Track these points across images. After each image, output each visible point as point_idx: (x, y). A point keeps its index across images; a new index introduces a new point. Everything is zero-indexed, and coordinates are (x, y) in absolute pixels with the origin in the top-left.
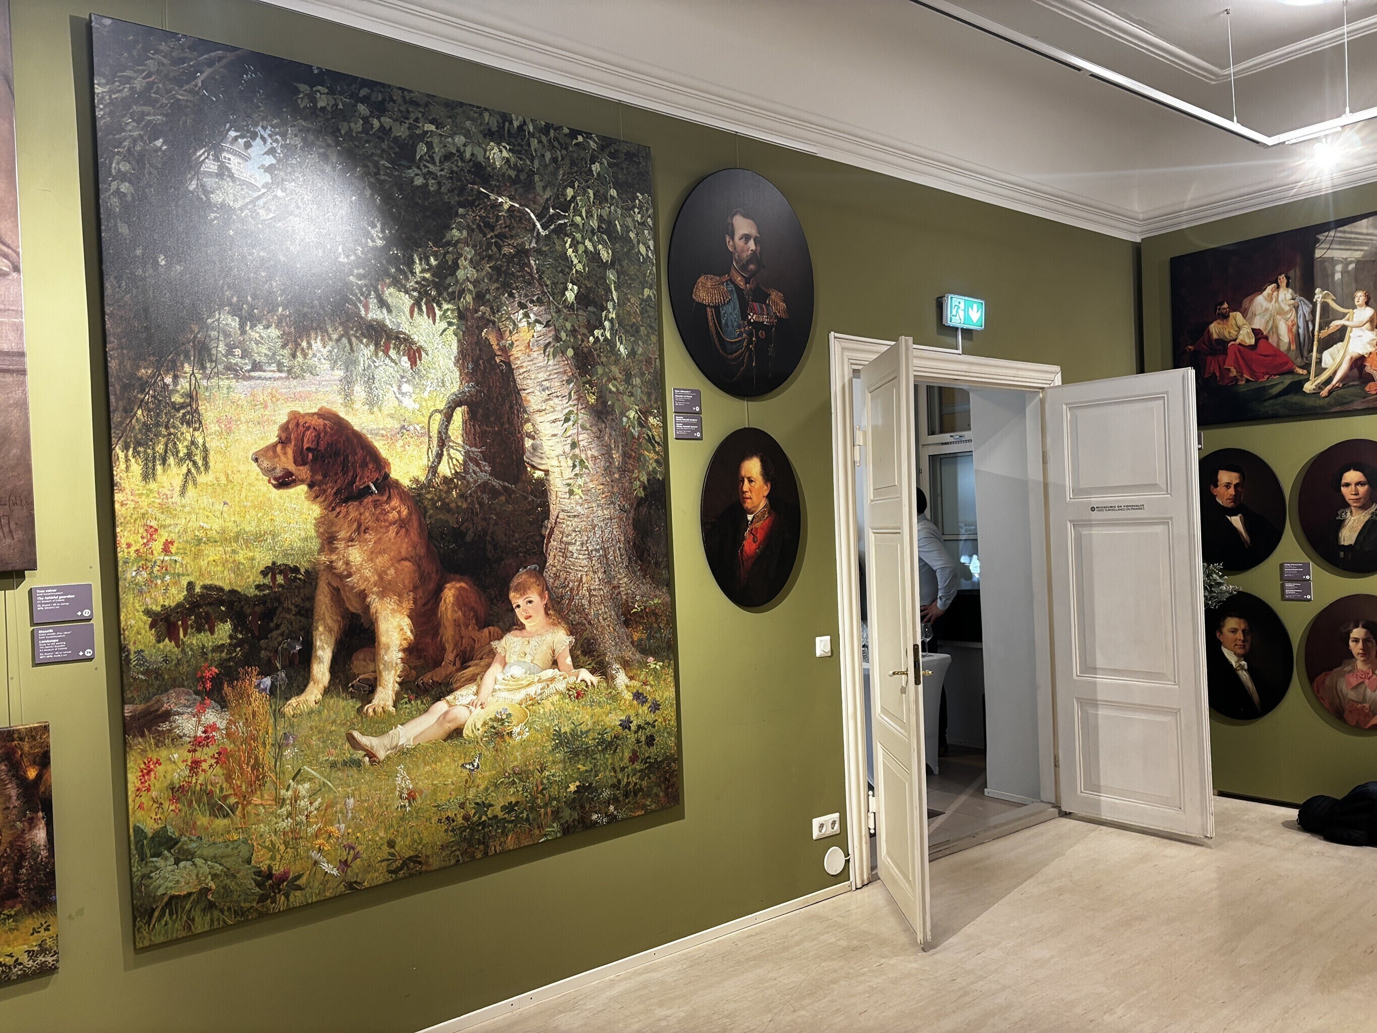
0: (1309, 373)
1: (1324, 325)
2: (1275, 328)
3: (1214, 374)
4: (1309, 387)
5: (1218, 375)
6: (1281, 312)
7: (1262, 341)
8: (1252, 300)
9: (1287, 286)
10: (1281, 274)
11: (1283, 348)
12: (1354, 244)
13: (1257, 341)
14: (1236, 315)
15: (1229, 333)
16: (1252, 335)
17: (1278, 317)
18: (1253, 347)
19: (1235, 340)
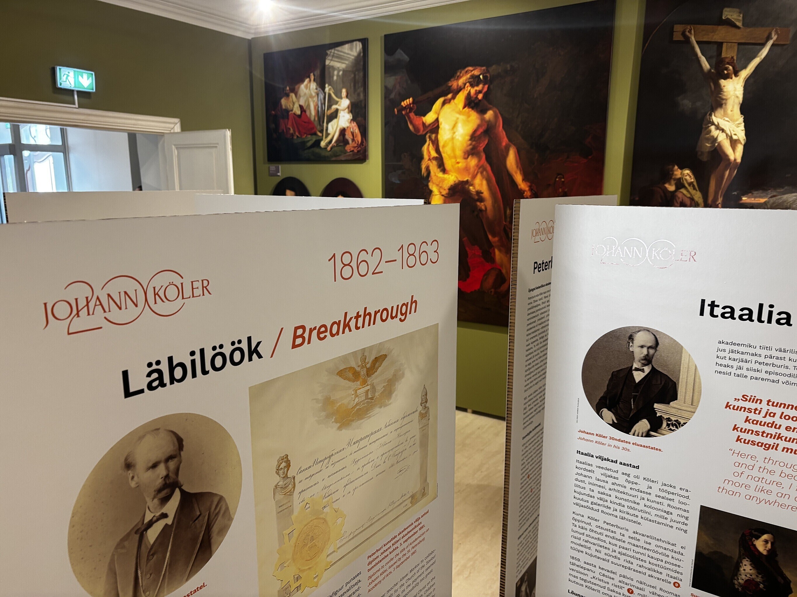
0: (323, 135)
1: (329, 107)
2: (309, 105)
3: (283, 130)
4: (323, 144)
5: (285, 131)
6: (311, 97)
7: (303, 113)
8: (299, 88)
9: (314, 80)
10: (311, 73)
11: (312, 119)
12: (342, 59)
13: (301, 112)
14: (293, 95)
15: (290, 106)
16: (299, 109)
17: (310, 99)
18: (299, 116)
19: (292, 110)
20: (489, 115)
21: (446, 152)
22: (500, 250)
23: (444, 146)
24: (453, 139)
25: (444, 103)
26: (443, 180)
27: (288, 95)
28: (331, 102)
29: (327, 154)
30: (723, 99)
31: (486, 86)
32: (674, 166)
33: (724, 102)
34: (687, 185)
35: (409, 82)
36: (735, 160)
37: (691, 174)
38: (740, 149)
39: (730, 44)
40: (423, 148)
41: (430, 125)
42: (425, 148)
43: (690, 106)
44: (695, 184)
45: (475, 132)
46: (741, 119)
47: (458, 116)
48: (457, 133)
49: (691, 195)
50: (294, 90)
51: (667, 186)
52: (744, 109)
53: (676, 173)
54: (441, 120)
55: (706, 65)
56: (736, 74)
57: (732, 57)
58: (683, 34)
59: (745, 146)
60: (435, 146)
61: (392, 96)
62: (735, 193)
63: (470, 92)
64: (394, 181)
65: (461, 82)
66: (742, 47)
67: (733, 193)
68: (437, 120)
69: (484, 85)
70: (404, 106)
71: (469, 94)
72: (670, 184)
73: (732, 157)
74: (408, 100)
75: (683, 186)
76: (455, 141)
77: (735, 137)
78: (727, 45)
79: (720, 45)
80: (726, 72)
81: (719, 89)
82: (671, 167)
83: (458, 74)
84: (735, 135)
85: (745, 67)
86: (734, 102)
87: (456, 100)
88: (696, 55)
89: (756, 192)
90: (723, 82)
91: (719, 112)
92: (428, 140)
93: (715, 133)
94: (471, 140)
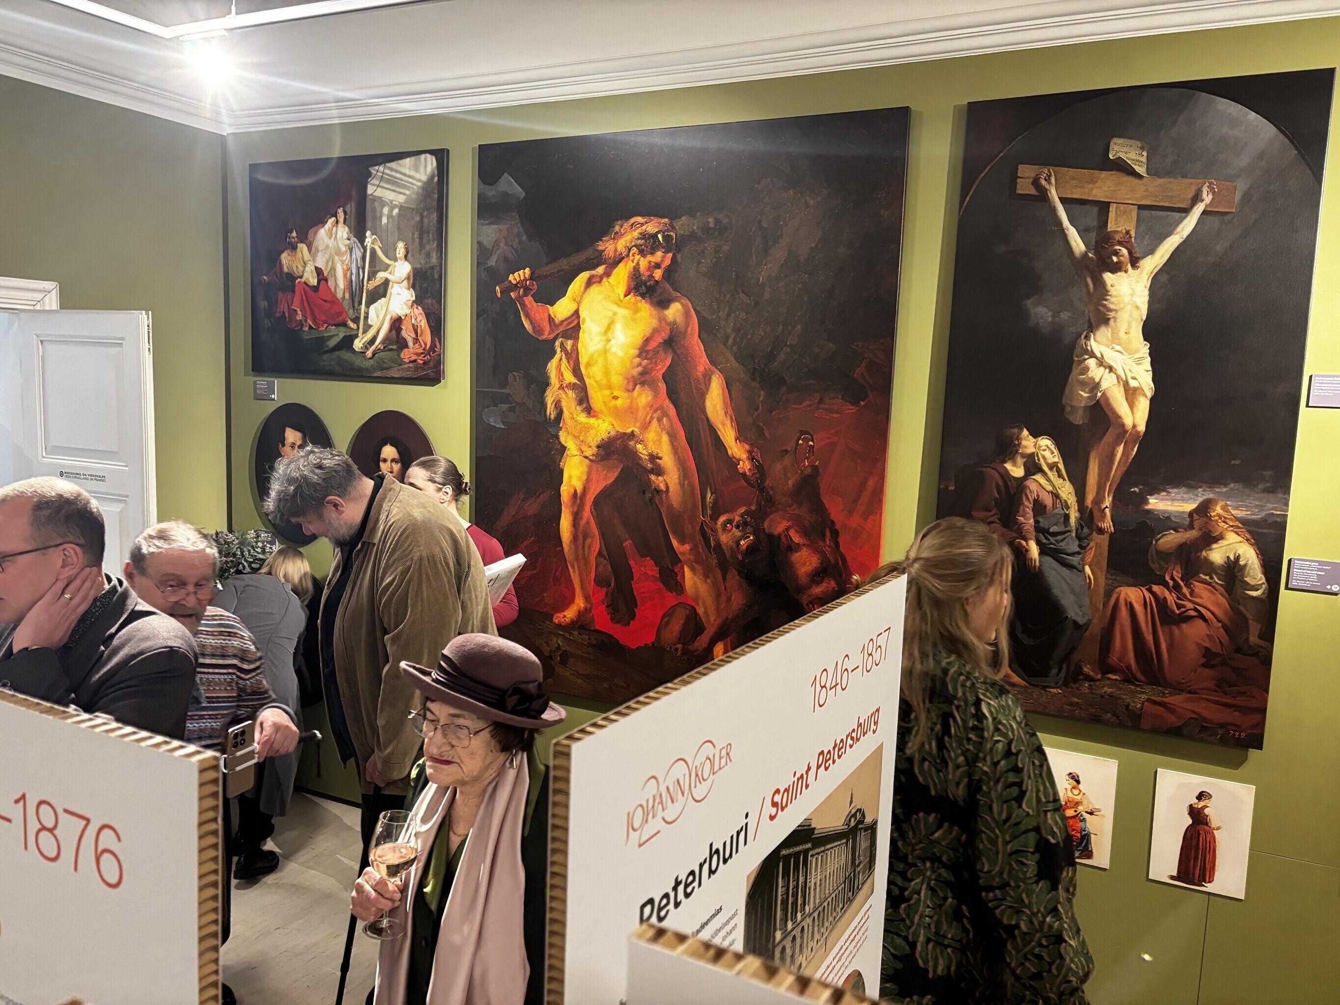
0: (358, 328)
1: (372, 275)
2: (333, 269)
3: (284, 314)
4: (358, 344)
5: (287, 315)
6: (338, 253)
7: (323, 282)
8: (315, 233)
9: (345, 223)
10: (339, 207)
11: (339, 295)
12: (399, 185)
13: (319, 282)
14: (303, 247)
15: (297, 267)
16: (315, 274)
17: (336, 257)
18: (315, 289)
19: (301, 277)
20: (674, 311)
21: (593, 376)
22: (693, 570)
23: (588, 365)
24: (605, 351)
25: (589, 283)
26: (587, 428)
27: (294, 248)
28: (376, 266)
29: (368, 364)
30: (1111, 310)
31: (670, 255)
32: (1022, 430)
33: (1112, 315)
34: (1045, 468)
35: (524, 237)
36: (1134, 426)
37: (1053, 447)
38: (1143, 406)
39: (1122, 207)
40: (549, 365)
41: (562, 322)
42: (552, 366)
43: (1050, 319)
44: (1061, 466)
45: (647, 341)
46: (1144, 349)
47: (615, 308)
48: (613, 342)
49: (1053, 486)
50: (304, 238)
51: (1008, 466)
52: (1149, 331)
53: (1024, 443)
54: (582, 314)
55: (1078, 244)
56: (1134, 262)
57: (1128, 232)
58: (1036, 183)
59: (1152, 400)
60: (572, 363)
61: (492, 262)
62: (1137, 490)
63: (638, 264)
64: (492, 424)
65: (622, 244)
66: (1146, 213)
67: (1132, 490)
68: (576, 313)
69: (666, 252)
70: (514, 282)
71: (636, 269)
72: (1015, 464)
73: (1128, 421)
74: (521, 272)
75: (1040, 470)
76: (609, 356)
77: (1133, 383)
78: (1117, 208)
79: (1104, 207)
80: (1115, 259)
81: (1102, 290)
82: (1016, 430)
83: (617, 228)
84: (1134, 378)
85: (1151, 251)
86: (1131, 316)
87: (612, 279)
88: (1060, 223)
89: (1175, 490)
90: (1108, 277)
91: (1103, 333)
92: (558, 350)
93: (1095, 371)
94: (639, 356)
